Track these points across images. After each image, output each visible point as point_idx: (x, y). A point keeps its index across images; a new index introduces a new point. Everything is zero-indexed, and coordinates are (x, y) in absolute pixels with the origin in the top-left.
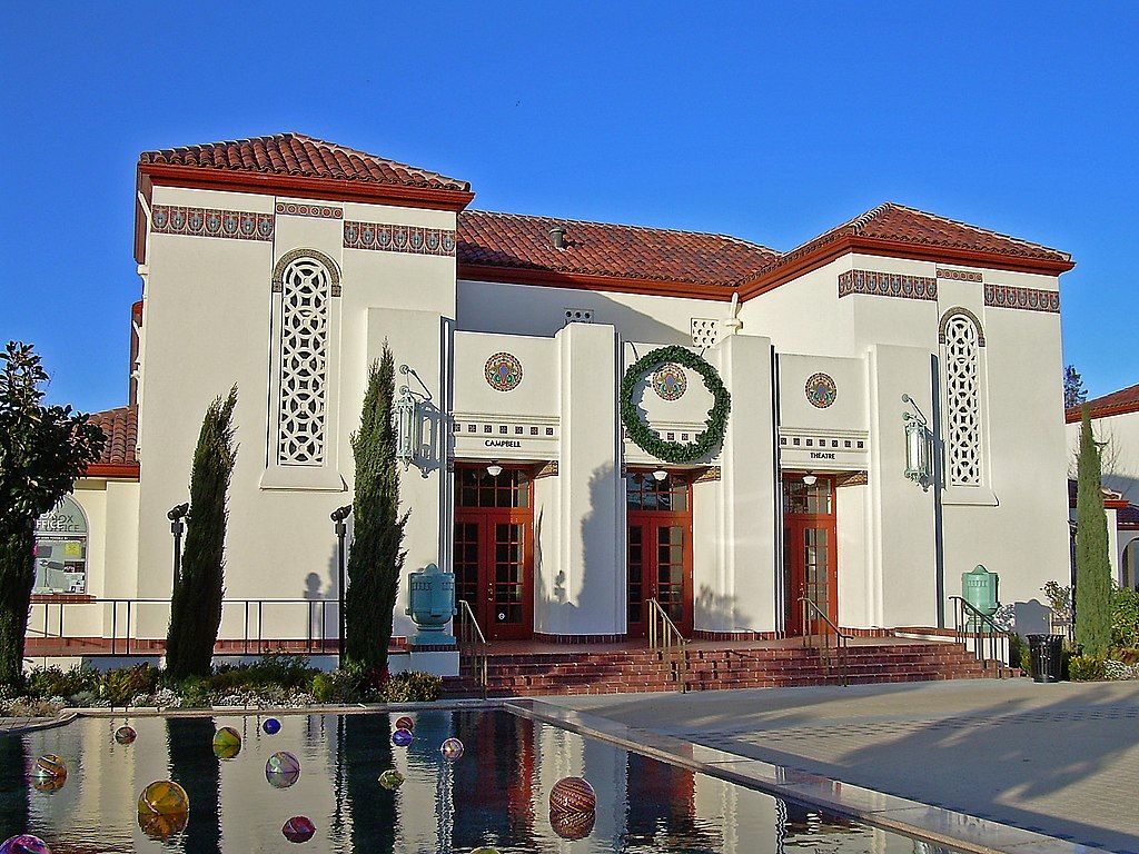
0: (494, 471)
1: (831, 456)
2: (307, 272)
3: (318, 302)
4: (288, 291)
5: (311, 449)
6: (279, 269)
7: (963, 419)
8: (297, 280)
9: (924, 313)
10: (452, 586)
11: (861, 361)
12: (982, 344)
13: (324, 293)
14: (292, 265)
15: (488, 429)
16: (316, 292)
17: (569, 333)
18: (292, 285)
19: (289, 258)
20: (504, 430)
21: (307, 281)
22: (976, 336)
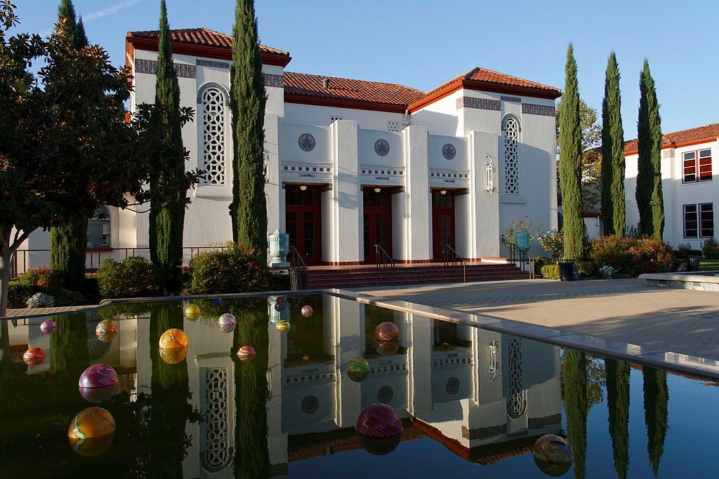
0: (303, 188)
1: (453, 181)
2: (213, 94)
3: (219, 108)
4: (205, 103)
5: (218, 178)
6: (200, 92)
7: (512, 165)
8: (209, 98)
9: (495, 117)
10: (288, 240)
11: (467, 138)
12: (520, 131)
13: (222, 104)
14: (206, 90)
15: (300, 169)
16: (218, 104)
17: (337, 125)
18: (206, 100)
19: (204, 87)
20: (307, 169)
21: (213, 98)
22: (518, 127)
